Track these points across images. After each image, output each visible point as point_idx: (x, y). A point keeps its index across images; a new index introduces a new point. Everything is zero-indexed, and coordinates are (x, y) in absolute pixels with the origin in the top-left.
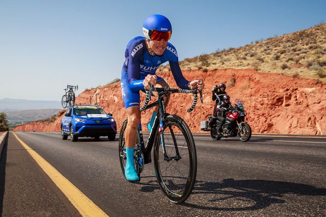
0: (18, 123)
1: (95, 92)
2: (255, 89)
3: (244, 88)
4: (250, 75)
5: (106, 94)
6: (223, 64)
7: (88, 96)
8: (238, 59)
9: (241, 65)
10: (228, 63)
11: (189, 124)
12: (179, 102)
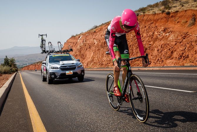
0: (24, 64)
1: (79, 37)
5: (88, 38)
6: (183, 6)
7: (74, 41)
10: (187, 5)
11: (157, 59)
12: (147, 41)
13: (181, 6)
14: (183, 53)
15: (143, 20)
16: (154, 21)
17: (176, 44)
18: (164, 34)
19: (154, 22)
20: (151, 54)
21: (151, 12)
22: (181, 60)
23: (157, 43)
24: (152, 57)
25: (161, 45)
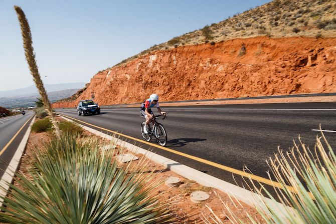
1: (108, 73)
2: (273, 53)
3: (259, 55)
4: (262, 42)
5: (118, 73)
6: (226, 35)
7: (102, 76)
11: (205, 92)
12: (191, 74)
13: (224, 35)
14: (236, 85)
15: (183, 52)
16: (197, 52)
17: (226, 75)
18: (210, 65)
19: (197, 54)
20: (197, 87)
21: (192, 43)
22: (235, 91)
23: (203, 75)
24: (199, 90)
25: (208, 77)
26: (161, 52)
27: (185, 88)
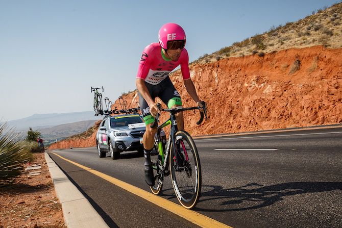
0: (52, 141)
1: (134, 96)
2: (327, 69)
3: (313, 71)
4: (318, 53)
6: (282, 43)
8: (300, 36)
9: (304, 42)
10: (289, 42)
11: (249, 121)
12: (233, 97)
13: (280, 44)
14: (284, 112)
15: (226, 66)
16: (242, 67)
17: (274, 99)
18: (257, 85)
19: (243, 69)
20: (240, 115)
21: (238, 55)
22: (282, 120)
23: (249, 99)
24: (241, 119)
25: (253, 101)
26: (200, 67)
27: (225, 117)
